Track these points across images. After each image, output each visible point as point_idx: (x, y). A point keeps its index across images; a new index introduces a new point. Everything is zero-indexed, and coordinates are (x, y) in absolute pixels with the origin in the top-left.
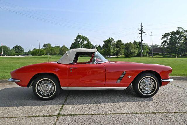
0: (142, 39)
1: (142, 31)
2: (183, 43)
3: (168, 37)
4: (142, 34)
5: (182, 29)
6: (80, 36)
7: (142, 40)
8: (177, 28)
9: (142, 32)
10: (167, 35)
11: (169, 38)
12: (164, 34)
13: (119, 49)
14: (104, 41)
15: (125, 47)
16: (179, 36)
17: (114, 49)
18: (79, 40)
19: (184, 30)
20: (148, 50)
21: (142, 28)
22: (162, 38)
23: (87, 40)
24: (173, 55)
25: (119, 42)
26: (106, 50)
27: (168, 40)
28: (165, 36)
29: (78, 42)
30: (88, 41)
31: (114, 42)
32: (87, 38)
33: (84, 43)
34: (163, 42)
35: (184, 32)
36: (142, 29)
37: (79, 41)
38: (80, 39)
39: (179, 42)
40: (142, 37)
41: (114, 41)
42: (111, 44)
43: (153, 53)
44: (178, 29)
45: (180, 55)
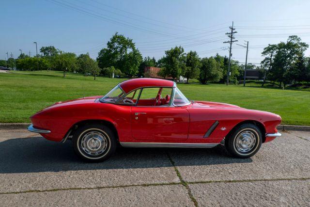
0: (230, 51)
1: (232, 38)
2: (296, 64)
3: (272, 52)
4: (231, 44)
5: (298, 39)
6: (119, 37)
7: (231, 55)
8: (290, 37)
9: (233, 40)
10: (272, 49)
11: (275, 53)
12: (267, 46)
13: (192, 69)
14: (167, 52)
15: (201, 65)
16: (291, 53)
17: (183, 68)
18: (116, 45)
19: (300, 42)
20: (238, 73)
21: (234, 31)
22: (263, 53)
23: (132, 46)
24: (277, 85)
25: (192, 55)
26: (169, 70)
27: (273, 57)
28: (269, 49)
29: (115, 49)
30: (133, 49)
31: (184, 54)
32: (133, 42)
33: (126, 52)
34: (264, 61)
35: (300, 45)
36: (232, 33)
37: (117, 48)
38: (120, 44)
39: (289, 63)
40: (231, 48)
41: (184, 52)
42: (178, 58)
43: (246, 79)
44: (291, 39)
45: (288, 85)
